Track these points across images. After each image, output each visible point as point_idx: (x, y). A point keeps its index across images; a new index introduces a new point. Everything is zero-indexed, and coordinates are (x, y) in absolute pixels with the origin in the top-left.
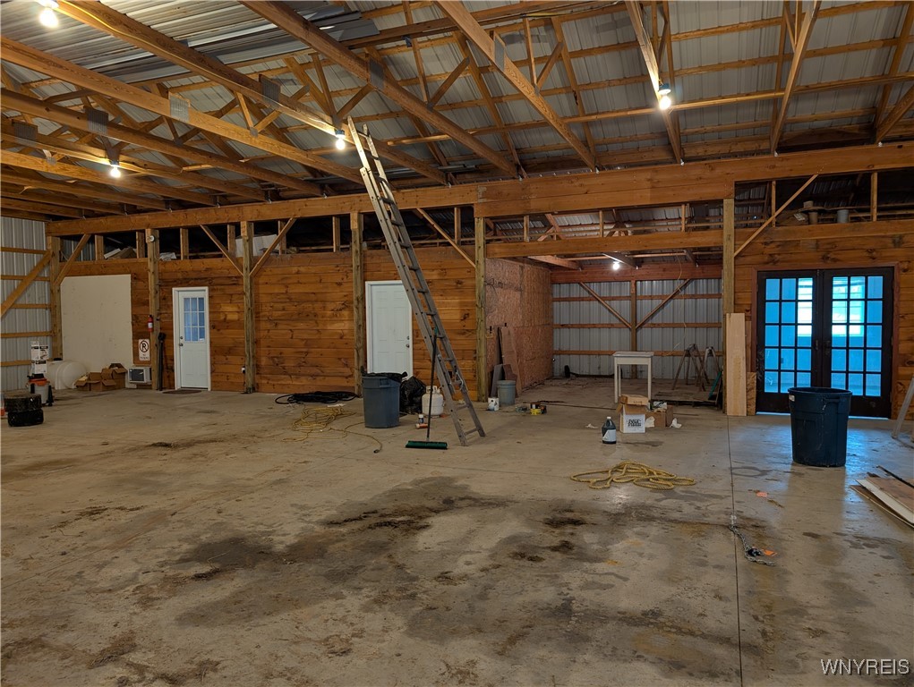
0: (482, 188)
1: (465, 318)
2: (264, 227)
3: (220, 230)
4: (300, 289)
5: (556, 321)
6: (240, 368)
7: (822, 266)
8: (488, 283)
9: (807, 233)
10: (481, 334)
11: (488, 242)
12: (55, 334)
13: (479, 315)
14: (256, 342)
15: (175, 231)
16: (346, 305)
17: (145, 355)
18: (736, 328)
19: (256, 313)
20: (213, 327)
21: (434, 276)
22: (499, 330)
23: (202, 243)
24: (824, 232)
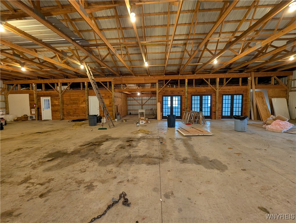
0: (113, 78)
1: (110, 103)
2: (64, 84)
3: (53, 85)
4: (74, 98)
5: (128, 104)
6: (59, 115)
7: (171, 94)
8: (115, 97)
9: (169, 89)
10: (114, 107)
11: (114, 89)
12: (7, 108)
13: (113, 103)
14: (63, 109)
15: (41, 84)
16: (84, 101)
17: (33, 112)
19: (63, 103)
20: (52, 106)
21: (104, 95)
22: (117, 106)
23: (47, 87)
24: (172, 89)
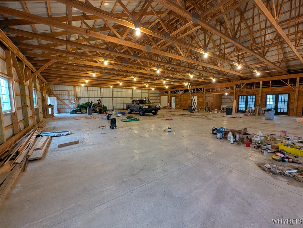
0: (205, 86)
1: (203, 101)
2: (181, 91)
3: (177, 91)
4: (185, 98)
5: (222, 102)
6: (179, 107)
7: (247, 94)
8: (206, 97)
9: (246, 90)
10: (205, 103)
11: (206, 92)
12: (160, 103)
13: (205, 101)
14: (180, 104)
15: (172, 91)
16: (190, 99)
17: (169, 105)
18: (235, 102)
19: (180, 100)
20: (176, 102)
21: (200, 96)
22: (208, 102)
23: (175, 92)
24: (248, 90)
